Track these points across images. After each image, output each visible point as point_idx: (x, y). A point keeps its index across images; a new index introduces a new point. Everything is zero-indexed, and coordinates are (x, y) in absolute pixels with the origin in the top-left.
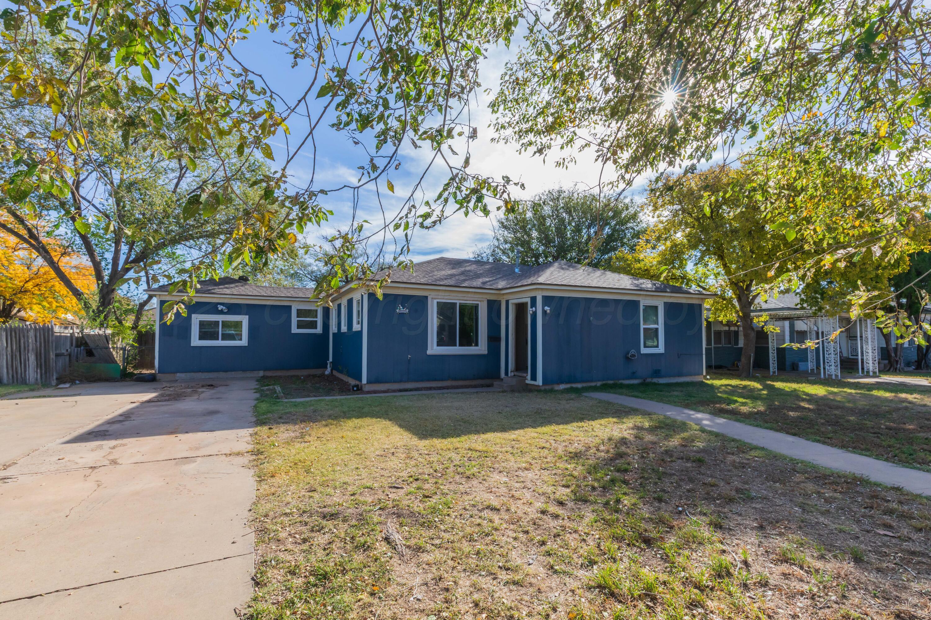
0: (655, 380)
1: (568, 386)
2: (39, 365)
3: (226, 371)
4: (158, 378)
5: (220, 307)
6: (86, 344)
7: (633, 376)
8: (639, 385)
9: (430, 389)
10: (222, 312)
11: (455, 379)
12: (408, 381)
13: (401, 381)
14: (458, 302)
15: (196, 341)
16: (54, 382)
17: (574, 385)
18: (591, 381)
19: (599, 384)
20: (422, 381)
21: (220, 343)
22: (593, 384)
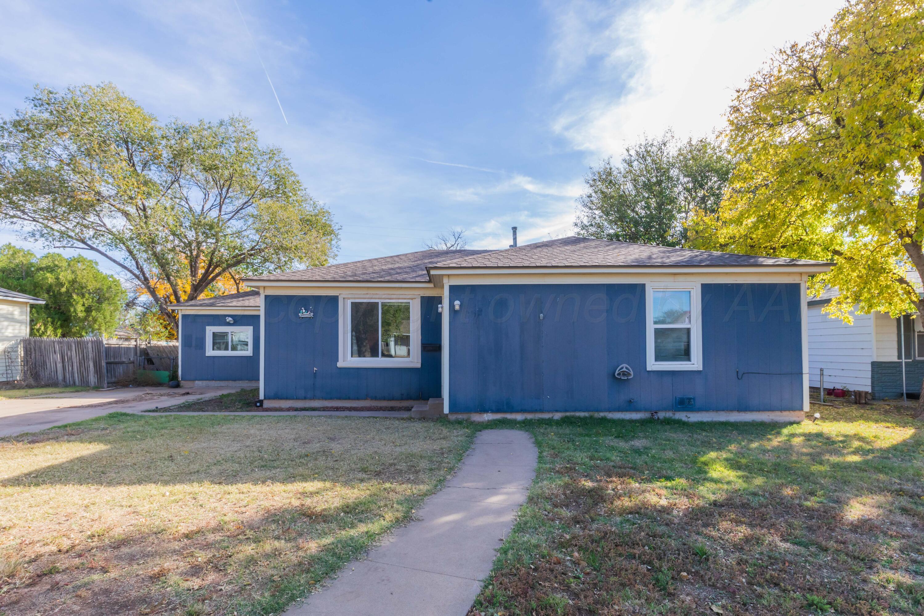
0: (682, 416)
1: (499, 416)
2: (96, 372)
3: (235, 380)
4: (181, 385)
5: (229, 319)
6: (147, 354)
7: (630, 406)
8: (643, 423)
9: (337, 409)
10: (229, 324)
11: (375, 398)
12: (313, 398)
13: (305, 398)
14: (380, 301)
15: (210, 352)
16: (105, 385)
17: (509, 416)
18: (542, 411)
19: (558, 416)
20: (331, 399)
21: (229, 353)
22: (546, 416)
